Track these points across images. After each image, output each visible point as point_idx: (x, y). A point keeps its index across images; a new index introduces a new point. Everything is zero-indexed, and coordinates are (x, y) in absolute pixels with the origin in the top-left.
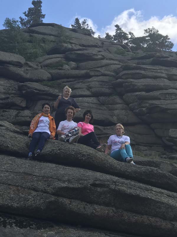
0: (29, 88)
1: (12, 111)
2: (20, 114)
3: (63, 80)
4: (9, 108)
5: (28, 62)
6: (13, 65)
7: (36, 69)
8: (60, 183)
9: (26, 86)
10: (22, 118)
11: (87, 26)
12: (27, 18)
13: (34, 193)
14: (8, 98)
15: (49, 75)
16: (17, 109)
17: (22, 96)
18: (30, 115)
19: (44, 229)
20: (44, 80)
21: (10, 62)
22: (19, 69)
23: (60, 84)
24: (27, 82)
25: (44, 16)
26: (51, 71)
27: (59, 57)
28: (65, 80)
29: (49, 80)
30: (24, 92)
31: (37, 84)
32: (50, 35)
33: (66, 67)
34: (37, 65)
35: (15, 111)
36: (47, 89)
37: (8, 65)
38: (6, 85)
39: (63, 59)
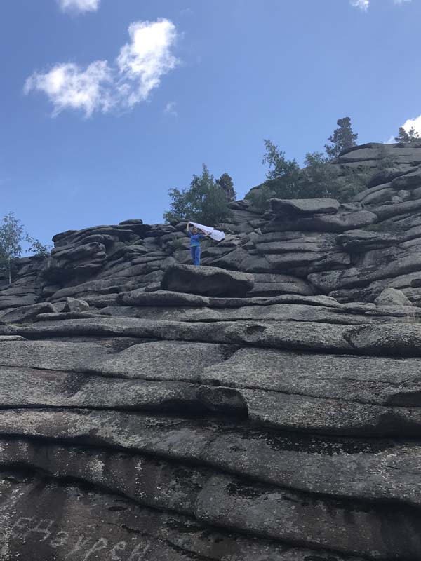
0: (350, 238)
1: (334, 272)
2: (345, 275)
3: (394, 218)
4: (330, 270)
5: (344, 205)
6: (325, 213)
7: (356, 211)
8: (392, 389)
9: (345, 237)
10: (348, 279)
11: (416, 135)
12: (333, 143)
13: (360, 407)
14: (325, 257)
15: (375, 216)
16: (340, 269)
17: (342, 250)
18: (359, 273)
19: (382, 451)
20: (369, 224)
21: (319, 210)
22: (333, 216)
23: (391, 224)
24: (347, 230)
25: (355, 136)
26: (376, 210)
27: (384, 188)
28: (398, 217)
29: (375, 222)
30: (345, 245)
31: (361, 231)
32: (368, 160)
33: (396, 199)
34: (356, 205)
35: (337, 271)
36: (374, 234)
37: (318, 215)
38: (319, 241)
39: (391, 189)
